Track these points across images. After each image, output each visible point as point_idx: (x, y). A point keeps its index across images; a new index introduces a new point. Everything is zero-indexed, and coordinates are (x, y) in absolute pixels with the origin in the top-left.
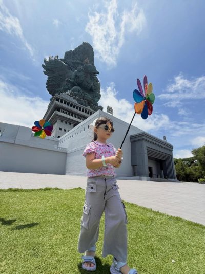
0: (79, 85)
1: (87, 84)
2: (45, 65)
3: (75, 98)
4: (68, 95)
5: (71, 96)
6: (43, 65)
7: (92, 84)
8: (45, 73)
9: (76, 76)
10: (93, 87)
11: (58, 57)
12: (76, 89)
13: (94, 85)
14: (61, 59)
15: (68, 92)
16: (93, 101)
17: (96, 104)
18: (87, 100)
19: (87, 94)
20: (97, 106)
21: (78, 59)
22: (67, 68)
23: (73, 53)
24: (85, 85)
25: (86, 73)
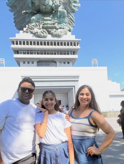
16: (56, 25)
17: (62, 27)
18: (46, 28)
19: (48, 18)
20: (63, 29)
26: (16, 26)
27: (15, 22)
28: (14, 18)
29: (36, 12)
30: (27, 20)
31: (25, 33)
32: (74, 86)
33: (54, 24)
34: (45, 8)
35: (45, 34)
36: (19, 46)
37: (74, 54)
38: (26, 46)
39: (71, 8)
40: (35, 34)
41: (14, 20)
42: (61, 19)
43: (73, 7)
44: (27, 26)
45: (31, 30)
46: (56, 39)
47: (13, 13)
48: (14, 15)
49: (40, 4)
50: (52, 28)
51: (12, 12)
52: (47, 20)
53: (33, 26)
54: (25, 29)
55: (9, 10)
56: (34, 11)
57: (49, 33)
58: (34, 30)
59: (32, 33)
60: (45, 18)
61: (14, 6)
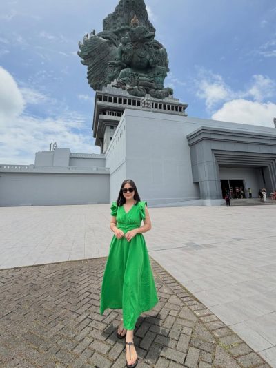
0: (129, 65)
1: (139, 59)
2: (80, 51)
3: (124, 89)
4: (113, 86)
5: (118, 87)
6: (78, 53)
7: (148, 57)
9: (122, 52)
10: (151, 60)
11: (94, 32)
12: (125, 73)
13: (151, 57)
14: (99, 35)
15: (115, 82)
16: (154, 84)
18: (144, 86)
19: (143, 75)
21: (122, 24)
22: (107, 45)
23: (113, 17)
24: (137, 62)
25: (134, 42)
26: (89, 83)
27: (88, 78)
28: (88, 73)
29: (125, 65)
33: (151, 82)
34: (140, 62)
36: (108, 104)
40: (128, 91)
41: (87, 75)
42: (159, 78)
44: (115, 80)
45: (123, 86)
46: (156, 99)
47: (87, 66)
48: (88, 69)
49: (135, 55)
50: (150, 87)
51: (84, 64)
53: (125, 81)
55: (82, 62)
57: (147, 93)
60: (139, 74)
61: (91, 57)
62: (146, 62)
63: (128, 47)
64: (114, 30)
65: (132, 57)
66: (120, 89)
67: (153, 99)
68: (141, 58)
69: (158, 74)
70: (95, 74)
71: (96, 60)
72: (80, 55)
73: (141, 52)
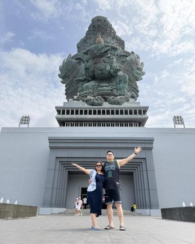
0: (94, 78)
1: (100, 72)
2: (60, 73)
5: (78, 100)
7: (108, 68)
8: (63, 82)
10: (112, 70)
12: (87, 87)
13: (111, 67)
15: (78, 96)
16: (115, 91)
17: (123, 93)
18: (102, 95)
19: (104, 85)
20: (124, 95)
21: (91, 45)
22: (77, 65)
23: (84, 41)
24: (98, 75)
25: (94, 59)
27: (66, 94)
28: (66, 90)
29: (90, 79)
30: (80, 89)
31: (75, 101)
32: (145, 159)
33: (111, 90)
34: (102, 74)
35: (100, 102)
36: (66, 116)
37: (139, 126)
38: (75, 116)
39: (133, 75)
40: (87, 101)
41: (65, 92)
42: (121, 85)
43: (136, 74)
44: (78, 94)
45: (83, 98)
46: (115, 106)
47: (65, 85)
48: (66, 87)
49: (95, 69)
50: (110, 95)
51: (64, 83)
52: (103, 87)
53: (86, 93)
54: (75, 97)
55: (61, 82)
56: (88, 78)
57: (106, 100)
58: (86, 97)
59: (83, 101)
60: (101, 85)
61: (67, 76)
62: (107, 73)
63: (89, 64)
64: (84, 51)
65: (94, 71)
66: (81, 101)
67: (110, 106)
68: (101, 70)
69: (120, 82)
70: (71, 90)
71: (71, 79)
72: (60, 76)
73: (101, 65)
